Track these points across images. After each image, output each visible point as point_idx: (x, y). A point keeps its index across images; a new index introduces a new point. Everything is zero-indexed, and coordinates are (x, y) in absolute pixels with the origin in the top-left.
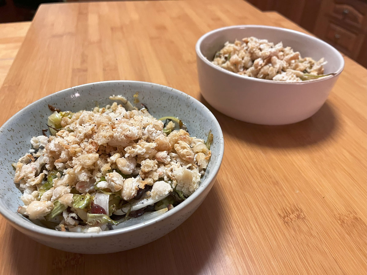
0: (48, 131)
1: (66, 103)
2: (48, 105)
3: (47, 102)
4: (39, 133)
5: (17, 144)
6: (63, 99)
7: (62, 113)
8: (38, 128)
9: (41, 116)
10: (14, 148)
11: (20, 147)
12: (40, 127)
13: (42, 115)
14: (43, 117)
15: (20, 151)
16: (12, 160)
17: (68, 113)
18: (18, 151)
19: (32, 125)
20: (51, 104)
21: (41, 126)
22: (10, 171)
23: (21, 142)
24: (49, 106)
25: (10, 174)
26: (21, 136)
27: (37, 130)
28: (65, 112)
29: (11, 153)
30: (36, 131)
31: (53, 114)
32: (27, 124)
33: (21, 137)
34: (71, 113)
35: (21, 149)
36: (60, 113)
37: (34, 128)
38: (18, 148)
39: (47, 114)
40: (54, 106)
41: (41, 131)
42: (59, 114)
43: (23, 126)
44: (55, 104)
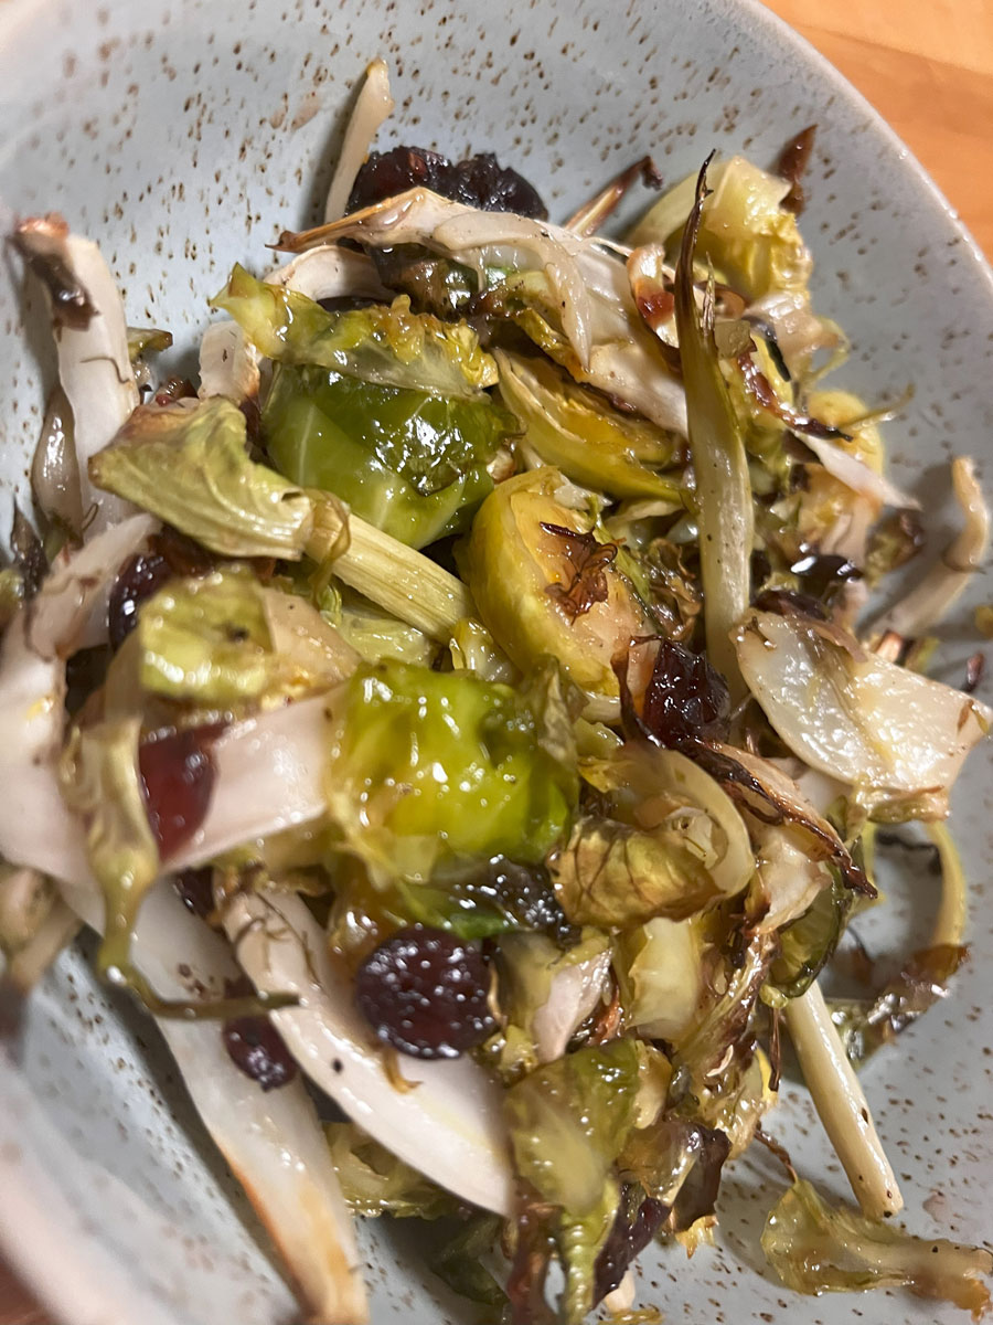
0: (651, 192)
1: (852, 227)
2: (813, 128)
3: (830, 115)
4: (625, 146)
5: (513, 41)
6: (871, 199)
7: (787, 226)
8: (654, 127)
9: (727, 116)
10: (482, 37)
11: (505, 71)
12: (661, 138)
13: (736, 120)
14: (730, 128)
15: (478, 76)
16: (401, 53)
17: (798, 261)
18: (474, 65)
19: (661, 85)
20: (819, 139)
21: (666, 141)
22: (332, 65)
23: (535, 61)
24: (805, 136)
25: (310, 71)
26: (569, 50)
27: (637, 127)
28: (799, 241)
29: (447, 30)
30: (628, 124)
31: (764, 176)
32: (654, 51)
33: (564, 51)
34: (804, 275)
35: (496, 81)
36: (784, 212)
37: (646, 105)
38: (494, 59)
39: (753, 146)
40: (813, 161)
41: (636, 150)
42: (774, 212)
43: (637, 34)
44: (826, 161)
